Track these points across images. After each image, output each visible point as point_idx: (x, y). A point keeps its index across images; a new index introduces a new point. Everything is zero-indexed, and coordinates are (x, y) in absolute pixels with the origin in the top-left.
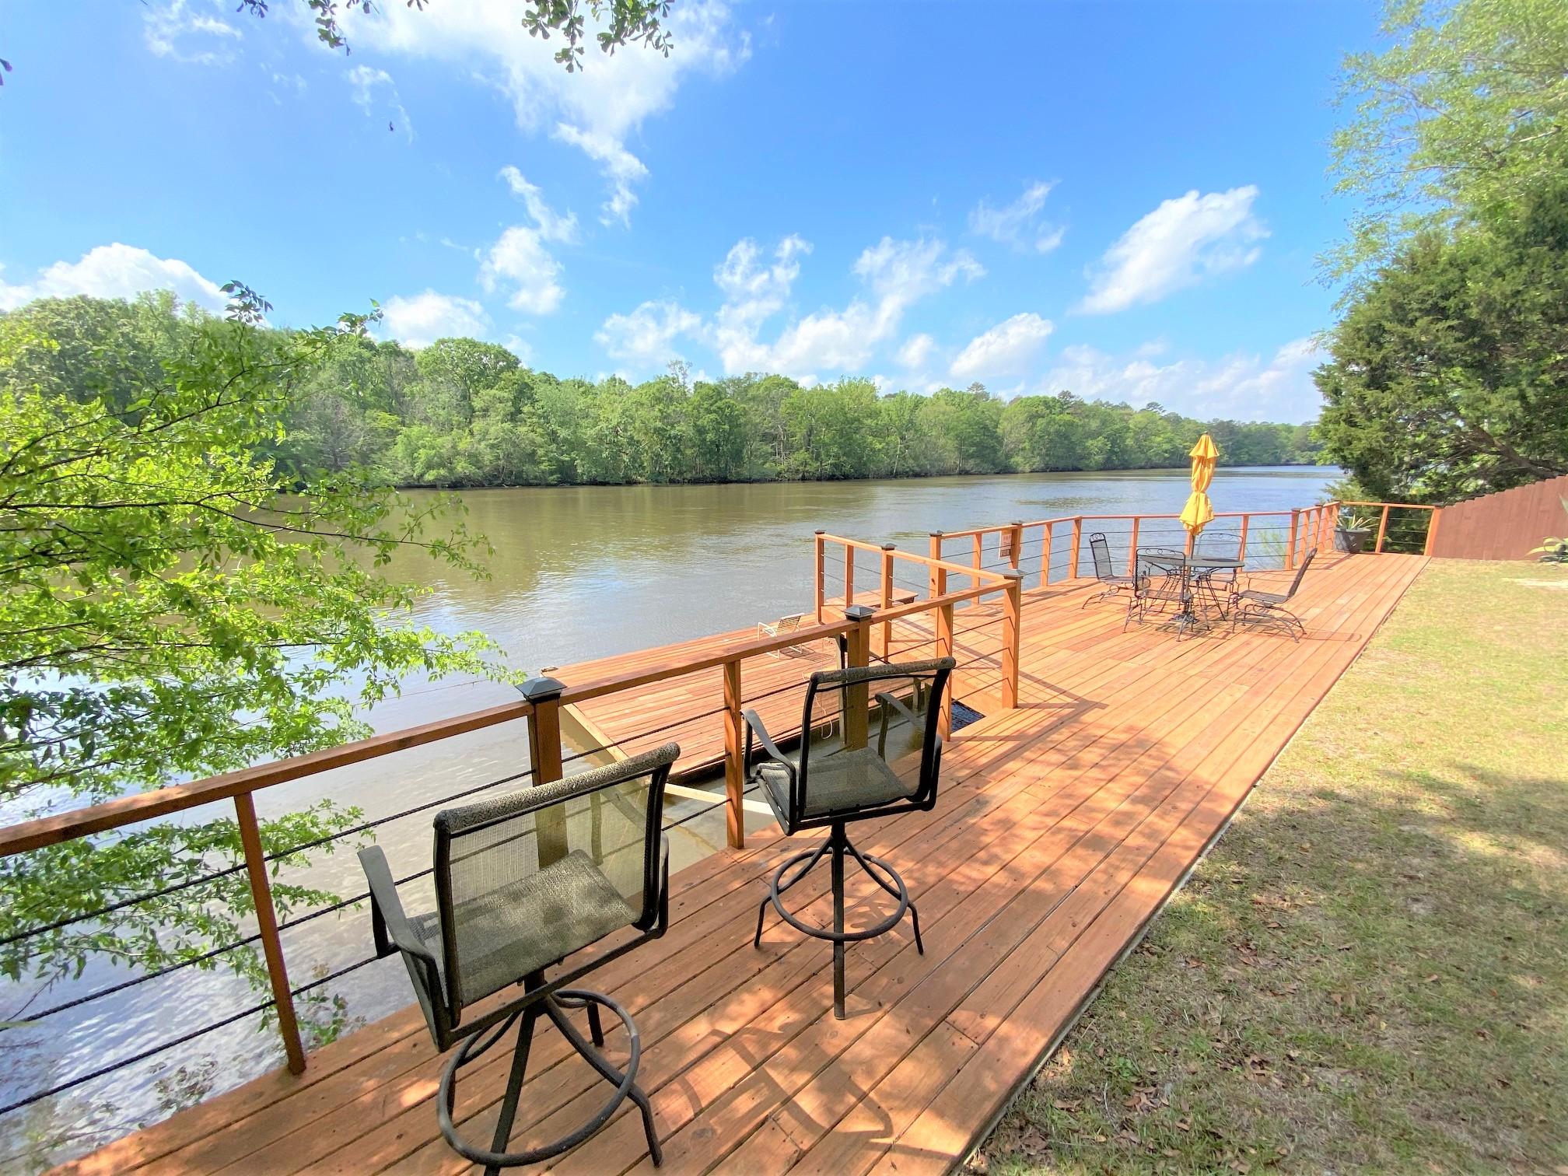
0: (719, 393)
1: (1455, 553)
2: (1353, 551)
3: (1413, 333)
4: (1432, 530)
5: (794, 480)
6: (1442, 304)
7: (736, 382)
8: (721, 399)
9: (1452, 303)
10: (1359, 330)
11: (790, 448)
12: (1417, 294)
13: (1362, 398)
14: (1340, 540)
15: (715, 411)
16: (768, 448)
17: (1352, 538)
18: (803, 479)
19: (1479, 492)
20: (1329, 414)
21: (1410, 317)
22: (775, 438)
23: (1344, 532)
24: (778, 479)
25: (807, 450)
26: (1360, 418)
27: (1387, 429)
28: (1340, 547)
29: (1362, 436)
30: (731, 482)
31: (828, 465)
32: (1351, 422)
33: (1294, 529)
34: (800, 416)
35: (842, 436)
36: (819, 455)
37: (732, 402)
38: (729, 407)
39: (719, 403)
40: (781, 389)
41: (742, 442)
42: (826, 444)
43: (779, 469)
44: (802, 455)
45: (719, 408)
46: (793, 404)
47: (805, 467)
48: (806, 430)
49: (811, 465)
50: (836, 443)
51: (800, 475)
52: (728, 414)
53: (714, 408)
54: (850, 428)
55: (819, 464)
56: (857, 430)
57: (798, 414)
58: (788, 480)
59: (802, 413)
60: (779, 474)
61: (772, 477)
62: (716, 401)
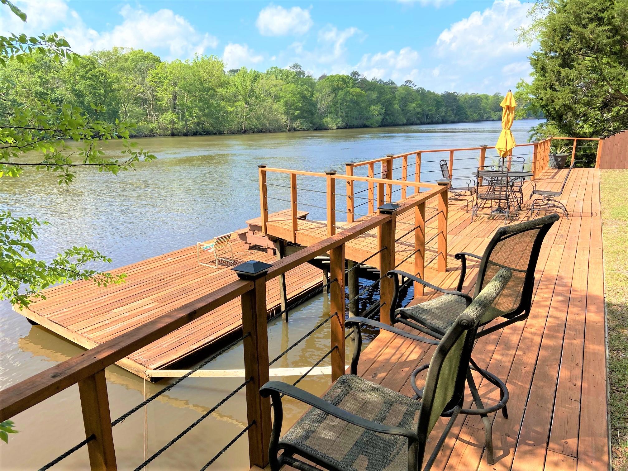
0: (93, 63)
1: (611, 166)
2: (560, 167)
3: (587, 33)
4: (598, 154)
5: (165, 135)
6: (600, 15)
7: (107, 55)
8: (94, 68)
9: (605, 15)
10: (555, 30)
11: (160, 111)
12: (586, 9)
13: (559, 73)
14: (552, 162)
15: (90, 78)
16: (140, 110)
17: (559, 159)
18: (173, 135)
19: (617, 130)
20: (540, 83)
21: (584, 22)
22: (145, 101)
23: (555, 156)
24: (151, 134)
25: (173, 111)
26: (557, 85)
27: (573, 92)
28: (553, 166)
29: (560, 97)
31: (192, 123)
32: (552, 88)
33: (535, 154)
34: (165, 84)
35: (201, 101)
36: (183, 116)
37: (104, 70)
38: (103, 75)
39: (94, 72)
40: (146, 62)
41: (117, 104)
42: (188, 107)
43: (151, 127)
44: (170, 115)
45: (94, 75)
46: (158, 74)
47: (173, 125)
48: (171, 96)
49: (178, 123)
50: (196, 106)
51: (170, 132)
52: (102, 81)
53: (89, 75)
54: (207, 94)
55: (184, 123)
56: (212, 97)
57: (163, 82)
58: (160, 135)
59: (166, 81)
60: (152, 130)
61: (146, 133)
62: (90, 70)
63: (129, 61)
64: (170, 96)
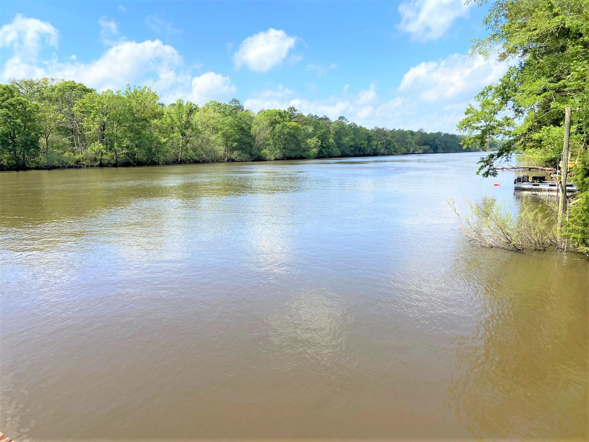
0: (11, 92)
5: (92, 166)
7: (30, 84)
8: (13, 96)
11: (85, 141)
15: (6, 107)
16: (66, 140)
18: (101, 165)
22: (72, 131)
24: (78, 165)
25: (102, 142)
30: (30, 169)
31: (122, 154)
34: (92, 114)
35: (132, 131)
36: (112, 146)
37: (24, 99)
38: (21, 103)
39: (11, 100)
40: (74, 92)
41: (37, 135)
42: (117, 137)
43: (77, 157)
44: (98, 146)
45: (11, 104)
46: (85, 104)
47: (102, 156)
48: (99, 126)
49: (106, 154)
50: (126, 137)
51: (98, 163)
52: (20, 110)
53: (5, 104)
54: (138, 125)
55: (113, 154)
56: (144, 127)
57: (91, 113)
58: (88, 166)
59: (94, 112)
60: (78, 162)
61: (71, 164)
62: (7, 98)
63: (56, 90)
64: (97, 126)
